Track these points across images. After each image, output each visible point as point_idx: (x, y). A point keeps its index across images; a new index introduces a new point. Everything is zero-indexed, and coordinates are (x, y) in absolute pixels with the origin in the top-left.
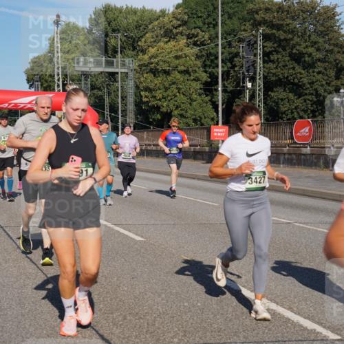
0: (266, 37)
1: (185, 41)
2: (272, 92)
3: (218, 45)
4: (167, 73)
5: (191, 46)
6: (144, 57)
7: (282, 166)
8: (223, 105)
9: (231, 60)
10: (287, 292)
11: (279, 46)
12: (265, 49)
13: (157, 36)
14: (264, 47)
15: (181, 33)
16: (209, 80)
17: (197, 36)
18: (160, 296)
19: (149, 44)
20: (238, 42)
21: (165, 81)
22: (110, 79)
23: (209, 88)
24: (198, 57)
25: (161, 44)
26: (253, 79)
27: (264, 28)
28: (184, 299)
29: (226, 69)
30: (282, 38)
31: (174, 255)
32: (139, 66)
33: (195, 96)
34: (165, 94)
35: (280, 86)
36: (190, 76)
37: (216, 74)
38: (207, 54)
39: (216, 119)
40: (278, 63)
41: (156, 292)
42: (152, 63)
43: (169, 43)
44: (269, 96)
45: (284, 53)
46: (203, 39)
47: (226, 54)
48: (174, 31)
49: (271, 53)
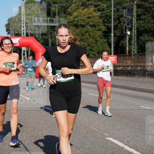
0: (138, 6)
1: (93, 8)
2: (141, 36)
3: (111, 11)
4: (83, 26)
5: (97, 11)
6: (70, 17)
7: (147, 77)
8: (114, 43)
9: (119, 19)
10: (150, 148)
11: (146, 11)
12: (138, 12)
13: (78, 6)
14: (137, 11)
15: (91, 4)
16: (106, 30)
17: (100, 6)
18: (79, 149)
19: (74, 10)
20: (123, 9)
21: (82, 31)
22: (52, 30)
23: (106, 34)
24: (100, 17)
25: (80, 10)
26: (130, 30)
27: (137, 1)
28: (93, 151)
29: (115, 24)
30: (147, 6)
31: (87, 127)
32: (68, 22)
33: (98, 39)
34: (82, 38)
35: (146, 33)
36: (96, 28)
37: (110, 27)
38: (105, 16)
39: (110, 52)
40: (145, 20)
41: (77, 147)
42: (75, 21)
43: (84, 10)
44: (140, 39)
45: (148, 15)
46: (103, 8)
47: (116, 16)
48: (88, 3)
49: (141, 15)
